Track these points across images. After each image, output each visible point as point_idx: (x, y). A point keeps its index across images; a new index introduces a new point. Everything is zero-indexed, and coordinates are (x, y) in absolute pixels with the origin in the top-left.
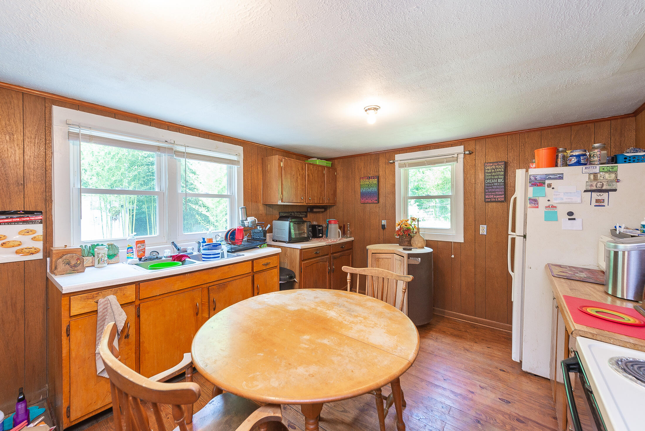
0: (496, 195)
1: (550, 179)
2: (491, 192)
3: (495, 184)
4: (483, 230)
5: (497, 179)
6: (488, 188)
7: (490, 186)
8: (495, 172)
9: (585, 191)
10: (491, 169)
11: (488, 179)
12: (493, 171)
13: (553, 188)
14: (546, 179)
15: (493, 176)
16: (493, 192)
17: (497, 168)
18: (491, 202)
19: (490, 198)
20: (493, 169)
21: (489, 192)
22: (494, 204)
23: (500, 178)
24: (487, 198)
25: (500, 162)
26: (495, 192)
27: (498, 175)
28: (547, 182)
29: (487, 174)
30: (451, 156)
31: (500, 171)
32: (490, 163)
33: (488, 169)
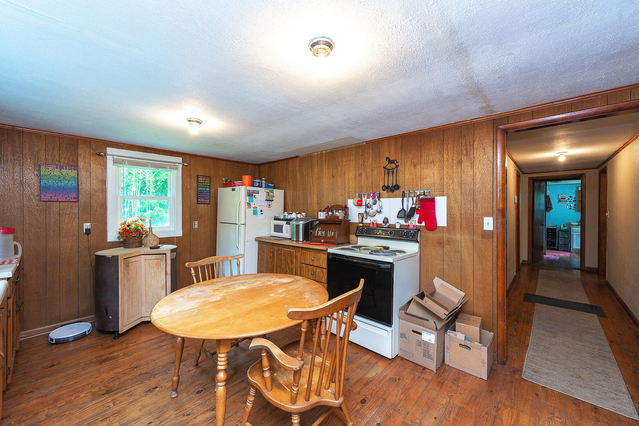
0: (205, 199)
1: (255, 193)
2: (202, 197)
3: (204, 191)
4: (196, 224)
5: (206, 188)
6: (200, 193)
7: (201, 192)
8: (204, 183)
9: (266, 200)
10: (202, 180)
11: (200, 187)
12: (203, 182)
13: (256, 198)
14: (253, 193)
15: (204, 185)
16: (203, 197)
17: (206, 181)
18: (202, 204)
19: (201, 201)
20: (204, 181)
21: (201, 197)
22: (203, 205)
23: (207, 188)
24: (199, 201)
25: (208, 176)
26: (204, 197)
27: (206, 185)
28: (254, 194)
29: (199, 184)
30: (173, 164)
31: (207, 183)
32: (202, 176)
33: (200, 180)
